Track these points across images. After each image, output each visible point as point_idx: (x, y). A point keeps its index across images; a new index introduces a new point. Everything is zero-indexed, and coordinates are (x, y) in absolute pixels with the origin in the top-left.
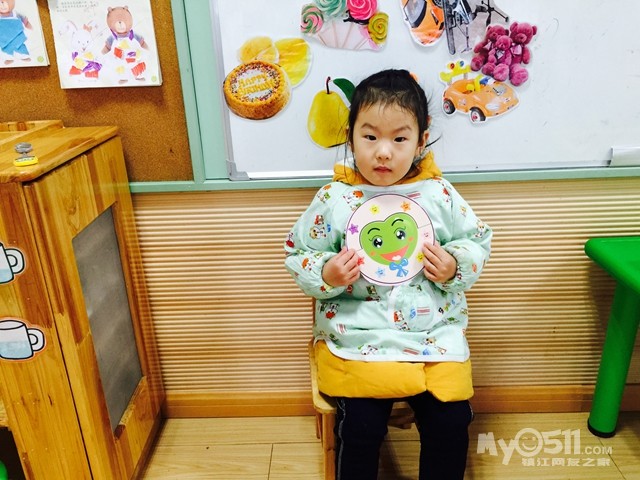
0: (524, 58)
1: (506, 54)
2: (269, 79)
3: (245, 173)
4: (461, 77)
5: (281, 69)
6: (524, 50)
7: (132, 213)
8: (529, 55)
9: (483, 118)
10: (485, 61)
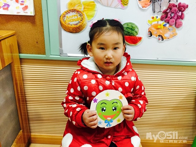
0: (181, 17)
1: (175, 15)
2: (79, 17)
3: (67, 54)
4: (156, 23)
5: (84, 13)
6: (182, 14)
7: (20, 66)
8: (184, 16)
9: (163, 39)
10: (166, 17)
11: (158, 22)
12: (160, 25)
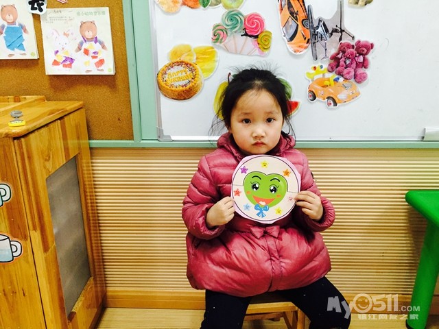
1: (352, 61)
4: (321, 76)
5: (197, 66)
8: (368, 63)
9: (335, 104)
10: (338, 66)
11: (324, 75)
12: (329, 80)
